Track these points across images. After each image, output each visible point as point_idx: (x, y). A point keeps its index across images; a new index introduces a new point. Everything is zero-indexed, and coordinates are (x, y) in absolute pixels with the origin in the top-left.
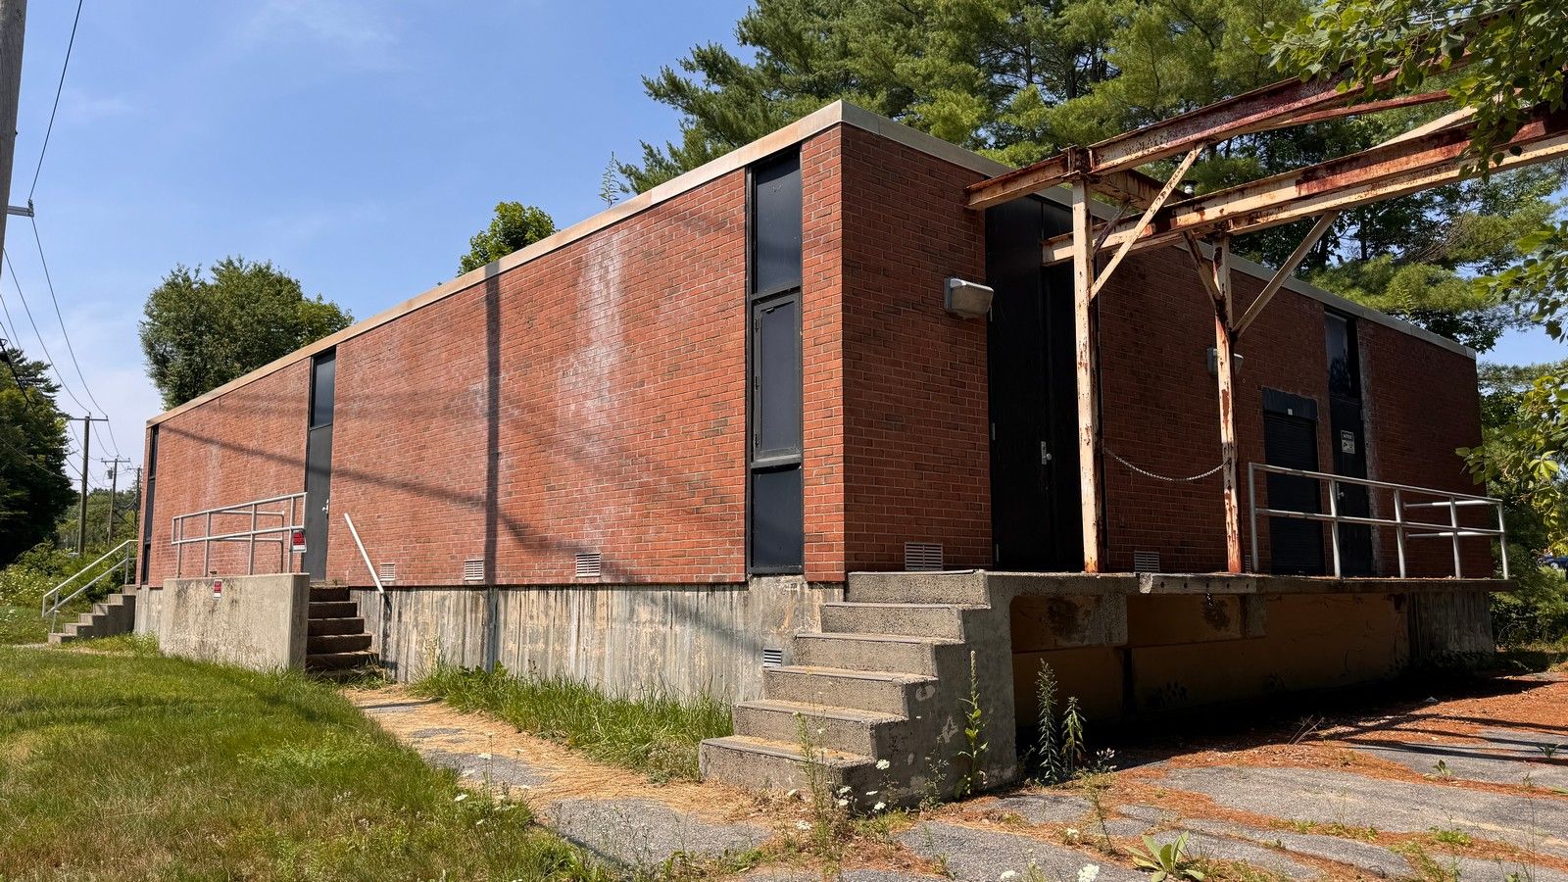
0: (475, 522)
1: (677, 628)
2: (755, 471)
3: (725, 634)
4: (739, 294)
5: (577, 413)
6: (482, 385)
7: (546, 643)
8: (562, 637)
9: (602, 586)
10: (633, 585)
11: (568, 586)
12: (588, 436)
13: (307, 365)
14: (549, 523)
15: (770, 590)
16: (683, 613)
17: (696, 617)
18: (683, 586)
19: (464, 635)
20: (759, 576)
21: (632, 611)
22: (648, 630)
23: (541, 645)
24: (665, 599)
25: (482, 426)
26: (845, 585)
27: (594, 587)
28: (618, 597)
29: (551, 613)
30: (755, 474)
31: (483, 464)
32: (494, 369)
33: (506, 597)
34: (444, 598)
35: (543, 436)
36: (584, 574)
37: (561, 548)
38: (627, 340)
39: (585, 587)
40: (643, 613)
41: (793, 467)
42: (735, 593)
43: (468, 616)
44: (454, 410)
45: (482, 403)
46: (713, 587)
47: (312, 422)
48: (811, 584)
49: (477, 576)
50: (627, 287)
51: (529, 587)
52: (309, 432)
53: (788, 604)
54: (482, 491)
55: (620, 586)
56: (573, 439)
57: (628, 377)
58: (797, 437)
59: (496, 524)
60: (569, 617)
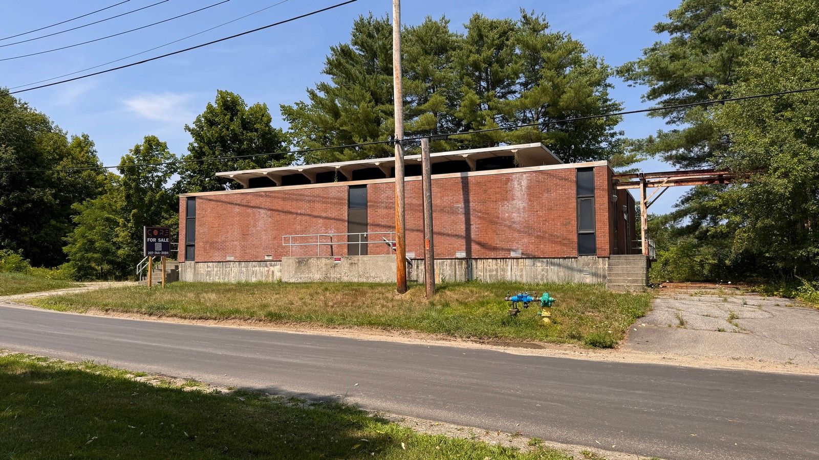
0: (463, 242)
1: (552, 267)
2: (579, 234)
3: (571, 269)
4: (574, 195)
5: (509, 216)
6: (461, 205)
7: (497, 272)
8: (503, 270)
9: (521, 258)
10: (534, 258)
11: (506, 258)
12: (514, 222)
13: (347, 188)
14: (497, 242)
15: (584, 259)
16: (553, 264)
17: (559, 265)
18: (554, 258)
19: (455, 271)
20: (581, 256)
21: (534, 264)
22: (541, 268)
23: (494, 273)
24: (547, 261)
25: (462, 217)
26: (609, 258)
27: (519, 258)
28: (528, 262)
29: (499, 265)
30: (580, 235)
31: (463, 227)
32: (467, 201)
33: (476, 262)
34: (444, 262)
35: (492, 221)
36: (513, 254)
37: (502, 249)
38: (530, 200)
39: (514, 258)
40: (539, 264)
41: (593, 233)
42: (573, 260)
43: (457, 267)
44: (453, 212)
45: (462, 210)
46: (565, 258)
47: (349, 207)
48: (598, 257)
49: (463, 255)
50: (529, 188)
51: (488, 259)
52: (348, 210)
53: (591, 261)
54: (463, 233)
55: (528, 258)
56: (507, 223)
57: (531, 209)
58: (593, 226)
59: (470, 242)
60: (507, 266)
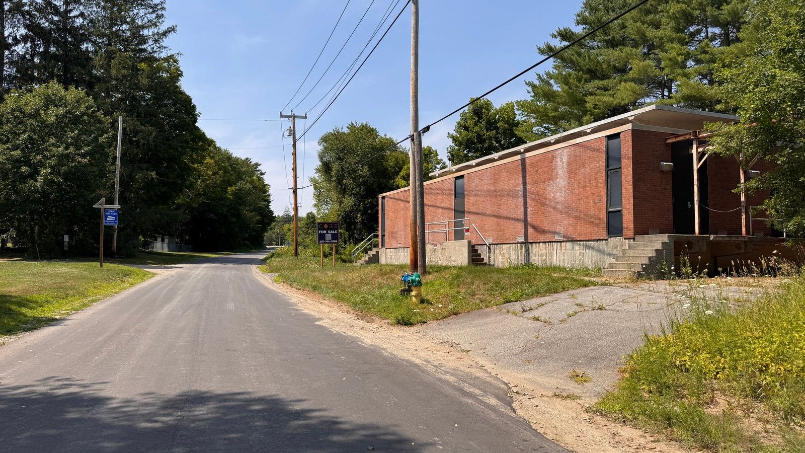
0: (521, 226)
1: (587, 251)
2: (609, 212)
3: (602, 252)
4: (604, 168)
5: (554, 197)
6: (521, 188)
7: (546, 256)
8: (551, 255)
9: (563, 241)
10: (573, 241)
11: (553, 242)
12: (557, 203)
13: (453, 180)
14: (546, 226)
15: (613, 241)
16: (588, 247)
17: (593, 248)
18: (589, 241)
19: (518, 256)
20: (611, 237)
21: (573, 247)
22: (578, 251)
23: (544, 257)
24: (583, 244)
25: (521, 200)
26: (634, 239)
27: (561, 242)
28: (569, 245)
29: (547, 249)
30: (609, 213)
31: (522, 210)
32: (525, 184)
33: (532, 245)
34: (510, 246)
35: (542, 202)
36: (557, 238)
37: (550, 232)
38: (570, 178)
39: (558, 242)
40: (577, 248)
41: (620, 211)
42: (604, 242)
43: (519, 251)
44: (511, 195)
45: (521, 193)
46: (597, 240)
47: (455, 197)
48: (625, 239)
49: (522, 240)
50: (569, 164)
51: (540, 242)
52: (455, 200)
53: (619, 244)
54: (522, 217)
55: (569, 241)
56: (553, 204)
57: (570, 188)
58: (620, 203)
59: (527, 226)
60: (553, 250)
